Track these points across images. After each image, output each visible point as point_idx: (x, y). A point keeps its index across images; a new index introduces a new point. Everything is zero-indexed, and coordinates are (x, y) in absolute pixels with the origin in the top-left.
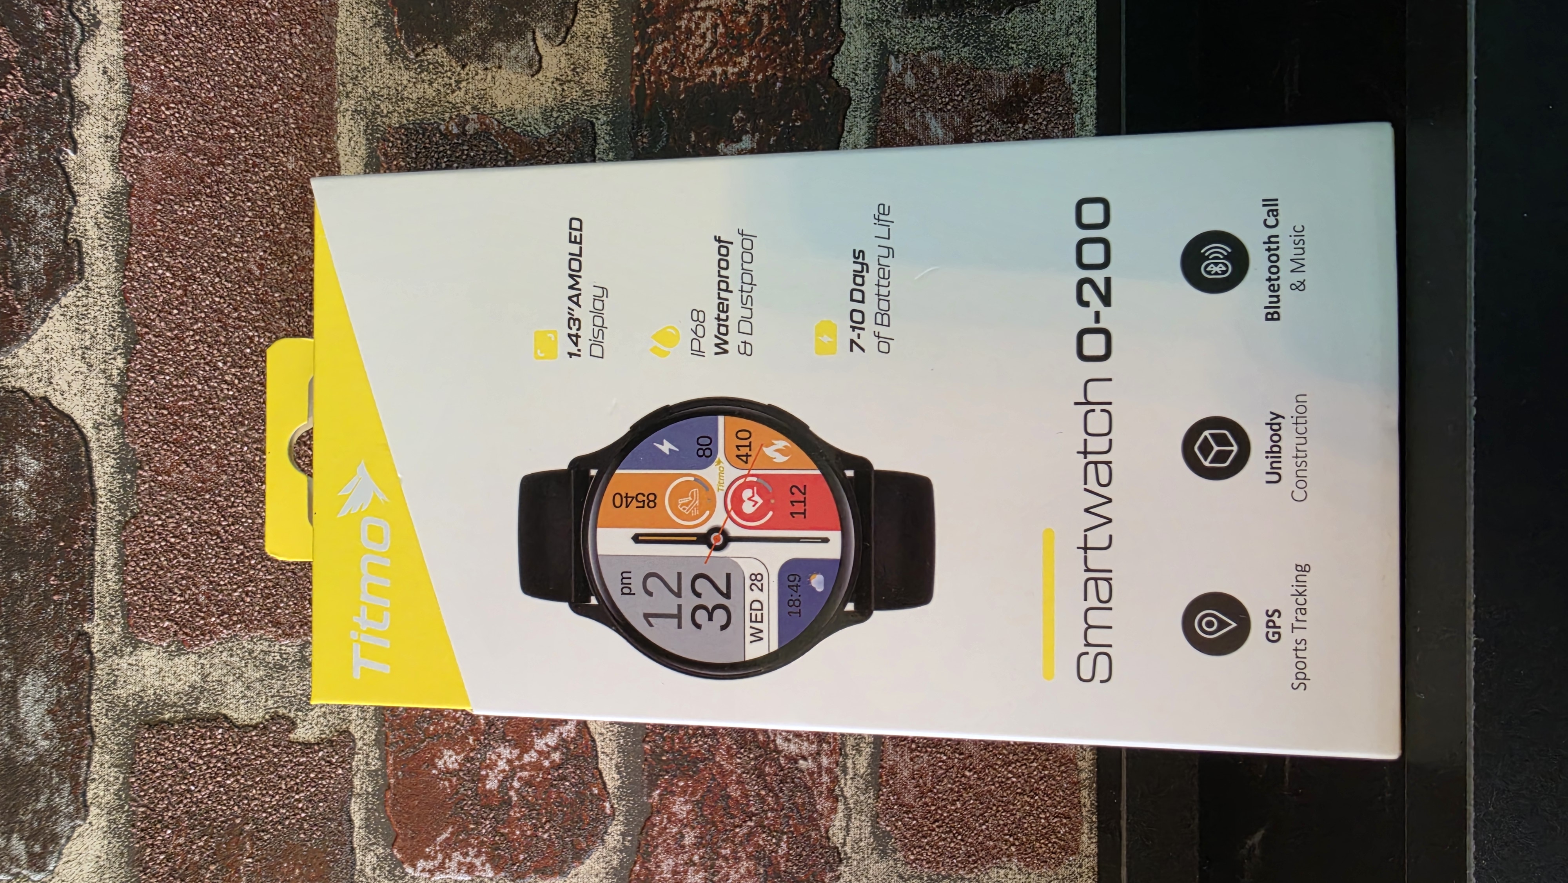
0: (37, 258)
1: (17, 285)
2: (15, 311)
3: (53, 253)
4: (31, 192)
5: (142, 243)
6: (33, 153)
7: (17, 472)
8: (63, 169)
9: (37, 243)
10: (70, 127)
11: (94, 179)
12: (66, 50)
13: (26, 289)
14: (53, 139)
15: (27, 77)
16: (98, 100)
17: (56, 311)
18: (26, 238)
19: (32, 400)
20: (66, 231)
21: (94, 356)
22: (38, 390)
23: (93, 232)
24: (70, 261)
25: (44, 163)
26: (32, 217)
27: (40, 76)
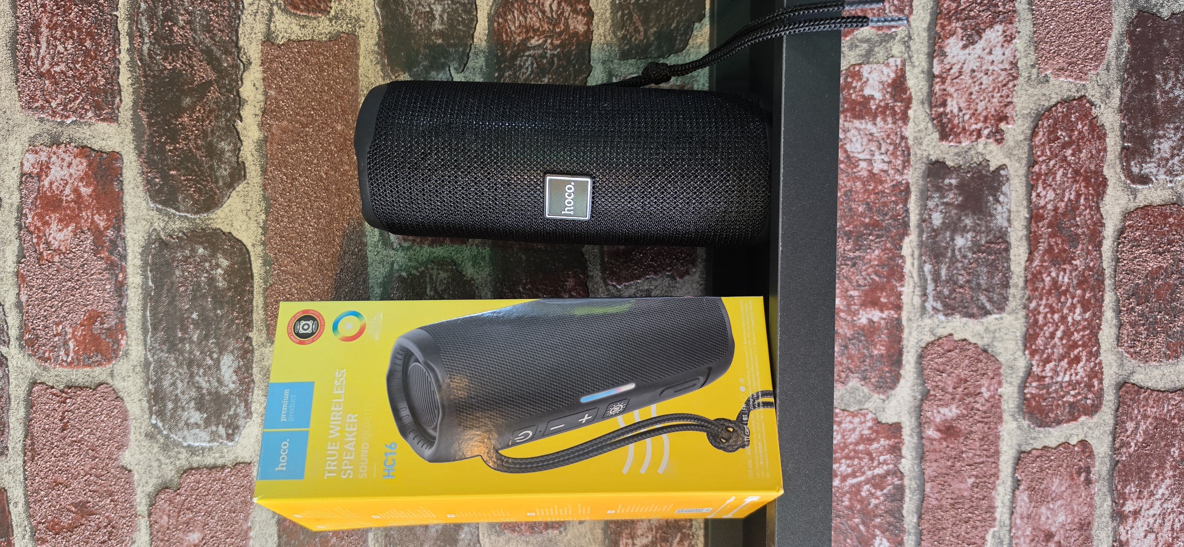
0: (226, 170)
1: (217, 182)
2: (216, 194)
3: (232, 168)
4: (222, 140)
5: (273, 163)
6: (222, 122)
7: (218, 266)
8: (236, 129)
9: (225, 163)
10: (239, 110)
11: (250, 134)
12: (237, 75)
13: (221, 184)
14: (232, 115)
15: (220, 88)
16: (252, 98)
17: (234, 193)
18: (220, 160)
19: (224, 233)
20: (238, 158)
21: (252, 214)
22: (226, 229)
23: (250, 158)
24: (240, 171)
25: (228, 127)
26: (223, 152)
27: (225, 87)
